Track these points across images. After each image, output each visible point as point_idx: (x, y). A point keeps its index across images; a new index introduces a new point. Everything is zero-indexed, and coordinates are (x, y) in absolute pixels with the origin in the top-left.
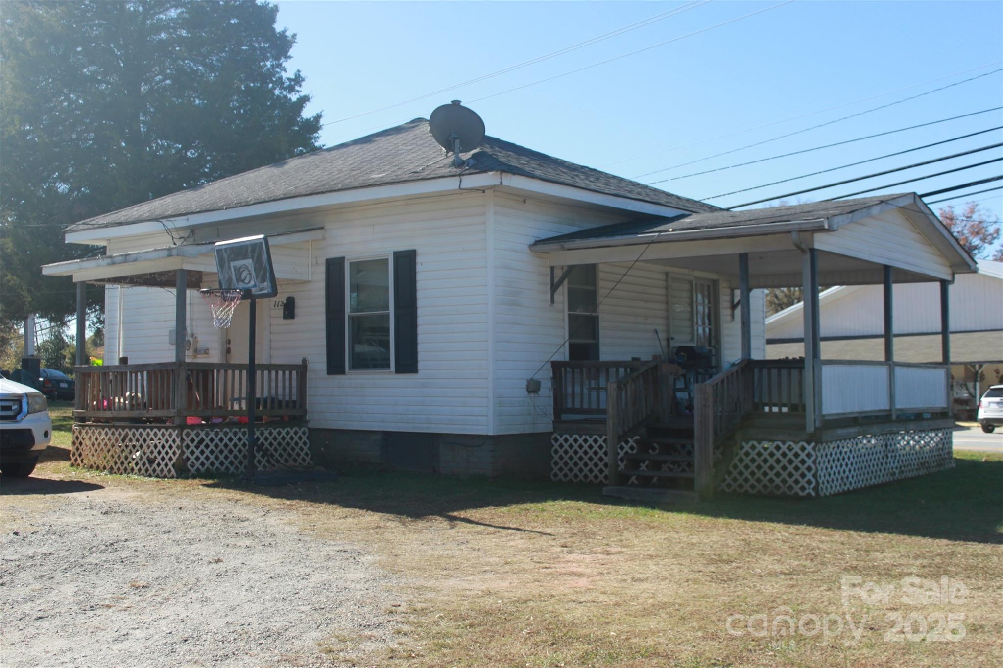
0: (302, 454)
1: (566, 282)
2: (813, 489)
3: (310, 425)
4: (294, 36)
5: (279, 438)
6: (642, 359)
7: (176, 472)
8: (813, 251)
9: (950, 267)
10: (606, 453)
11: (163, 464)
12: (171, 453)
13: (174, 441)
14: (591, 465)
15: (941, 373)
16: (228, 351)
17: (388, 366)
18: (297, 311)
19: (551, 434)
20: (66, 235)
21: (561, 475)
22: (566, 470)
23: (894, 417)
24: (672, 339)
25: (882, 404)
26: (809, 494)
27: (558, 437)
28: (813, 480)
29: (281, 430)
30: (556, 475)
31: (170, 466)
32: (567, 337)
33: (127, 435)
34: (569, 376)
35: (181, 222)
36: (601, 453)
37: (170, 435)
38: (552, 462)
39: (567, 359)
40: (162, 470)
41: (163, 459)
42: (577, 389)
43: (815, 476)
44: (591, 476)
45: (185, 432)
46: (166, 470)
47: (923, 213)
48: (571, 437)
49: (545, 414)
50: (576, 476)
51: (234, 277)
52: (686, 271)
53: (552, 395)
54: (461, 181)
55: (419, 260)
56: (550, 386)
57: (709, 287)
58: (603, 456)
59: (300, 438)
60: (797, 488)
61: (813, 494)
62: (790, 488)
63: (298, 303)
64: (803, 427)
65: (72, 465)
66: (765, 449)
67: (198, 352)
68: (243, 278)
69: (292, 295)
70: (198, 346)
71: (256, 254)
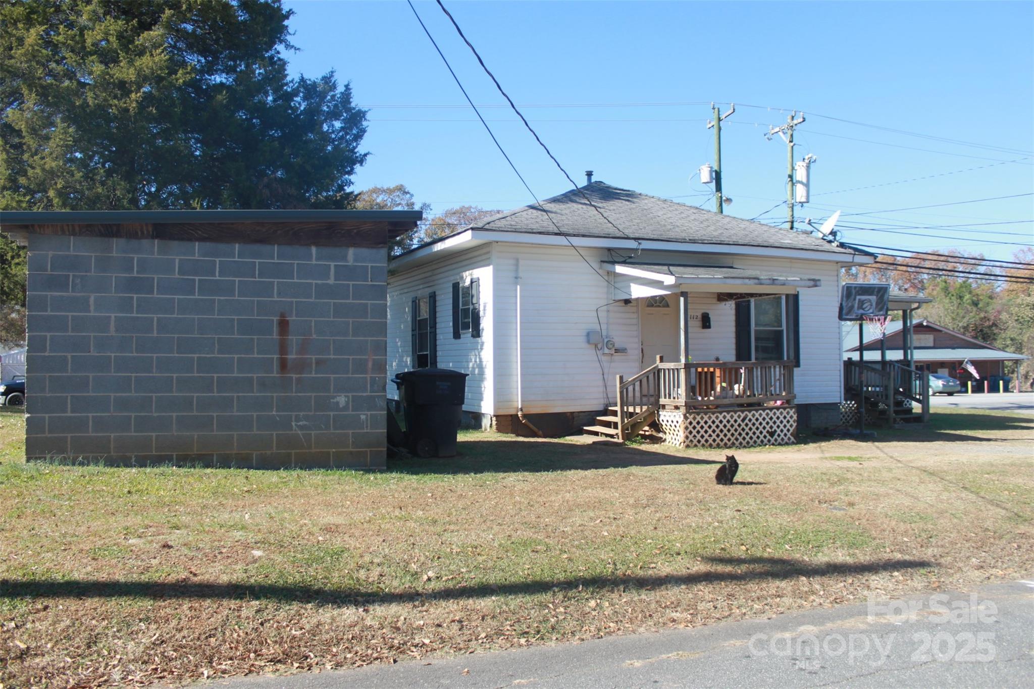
7: (795, 439)
11: (782, 435)
12: (788, 426)
13: (791, 417)
16: (642, 350)
18: (712, 323)
33: (747, 416)
37: (788, 413)
40: (783, 439)
41: (782, 431)
51: (856, 306)
55: (800, 298)
63: (711, 318)
67: (617, 351)
68: (864, 306)
69: (707, 311)
70: (617, 346)
71: (881, 294)
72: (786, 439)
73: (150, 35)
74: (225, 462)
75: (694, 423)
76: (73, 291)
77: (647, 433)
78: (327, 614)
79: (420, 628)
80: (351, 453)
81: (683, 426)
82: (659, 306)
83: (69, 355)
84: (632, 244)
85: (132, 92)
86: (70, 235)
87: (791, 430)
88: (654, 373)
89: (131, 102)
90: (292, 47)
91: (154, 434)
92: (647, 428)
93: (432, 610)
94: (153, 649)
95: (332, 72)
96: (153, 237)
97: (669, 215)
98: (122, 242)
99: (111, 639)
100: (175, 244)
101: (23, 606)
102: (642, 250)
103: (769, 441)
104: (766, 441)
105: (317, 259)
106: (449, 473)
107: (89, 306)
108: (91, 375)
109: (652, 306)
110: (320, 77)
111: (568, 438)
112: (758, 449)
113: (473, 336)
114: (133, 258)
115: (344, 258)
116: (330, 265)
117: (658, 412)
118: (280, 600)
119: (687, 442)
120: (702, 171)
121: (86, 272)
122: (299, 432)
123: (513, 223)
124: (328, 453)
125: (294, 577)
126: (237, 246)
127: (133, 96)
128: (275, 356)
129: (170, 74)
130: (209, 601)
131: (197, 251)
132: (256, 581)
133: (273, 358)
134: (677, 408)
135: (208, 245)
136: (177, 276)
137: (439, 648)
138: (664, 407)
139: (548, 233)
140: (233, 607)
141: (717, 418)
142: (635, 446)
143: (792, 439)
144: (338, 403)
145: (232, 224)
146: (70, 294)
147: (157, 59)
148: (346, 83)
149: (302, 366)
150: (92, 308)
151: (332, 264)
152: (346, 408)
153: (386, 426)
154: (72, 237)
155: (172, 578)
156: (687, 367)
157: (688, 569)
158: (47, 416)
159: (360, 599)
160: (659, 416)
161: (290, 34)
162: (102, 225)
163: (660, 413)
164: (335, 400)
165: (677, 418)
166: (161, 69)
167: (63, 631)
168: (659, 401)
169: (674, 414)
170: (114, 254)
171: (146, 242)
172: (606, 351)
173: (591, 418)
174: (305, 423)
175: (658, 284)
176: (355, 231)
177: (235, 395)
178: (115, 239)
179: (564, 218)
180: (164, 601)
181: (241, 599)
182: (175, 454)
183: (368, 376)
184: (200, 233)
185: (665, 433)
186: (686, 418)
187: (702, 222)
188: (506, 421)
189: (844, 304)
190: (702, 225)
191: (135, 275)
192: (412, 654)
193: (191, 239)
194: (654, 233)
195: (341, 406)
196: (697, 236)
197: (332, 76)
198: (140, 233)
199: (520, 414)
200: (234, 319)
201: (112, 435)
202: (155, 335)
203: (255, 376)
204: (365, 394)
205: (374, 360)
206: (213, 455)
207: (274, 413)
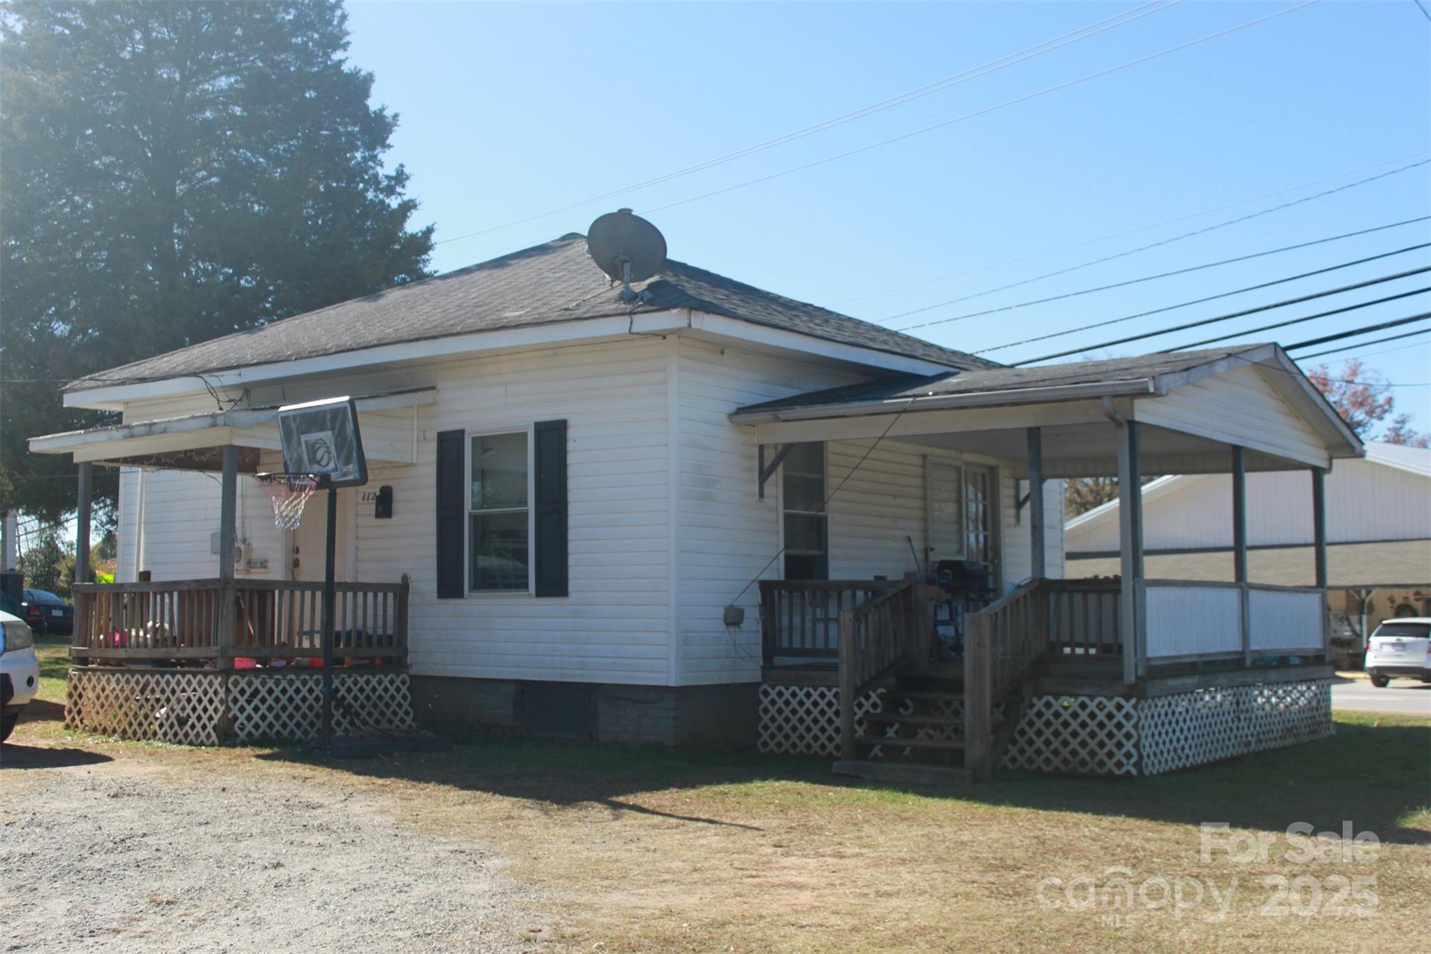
0: (401, 713)
1: (780, 468)
2: (1135, 765)
3: (413, 671)
4: (396, 116)
5: (368, 690)
6: (889, 578)
8: (1132, 424)
9: (1326, 449)
10: (837, 713)
11: (199, 726)
12: (211, 709)
13: (216, 693)
14: (816, 730)
15: (1314, 600)
16: (296, 563)
17: (526, 586)
18: (396, 507)
19: (759, 684)
20: (65, 397)
21: (772, 745)
22: (780, 737)
23: (1248, 663)
24: (932, 549)
25: (1232, 644)
26: (1128, 772)
27: (769, 689)
28: (1133, 751)
29: (371, 677)
30: (765, 744)
31: (210, 729)
32: (782, 546)
33: (147, 684)
34: (785, 601)
35: (231, 378)
36: (830, 713)
37: (211, 684)
38: (760, 726)
39: (782, 577)
40: (198, 735)
41: (199, 718)
42: (797, 620)
43: (1136, 746)
44: (816, 747)
45: (232, 679)
46: (203, 735)
47: (1286, 371)
48: (787, 689)
49: (751, 657)
50: (794, 746)
51: (305, 457)
52: (953, 453)
53: (760, 629)
54: (631, 322)
55: (571, 434)
56: (758, 616)
57: (983, 475)
58: (834, 717)
59: (398, 690)
60: (1110, 764)
61: (1134, 772)
62: (1102, 763)
63: (397, 495)
64: (1119, 676)
65: (67, 727)
66: (1066, 708)
67: (252, 565)
68: (318, 457)
69: (389, 483)
70: (253, 556)
71: (338, 424)
75: (80, 688)
81: (69, 692)
87: (215, 719)
103: (176, 734)
104: (171, 734)
119: (69, 720)
141: (108, 681)
143: (216, 737)
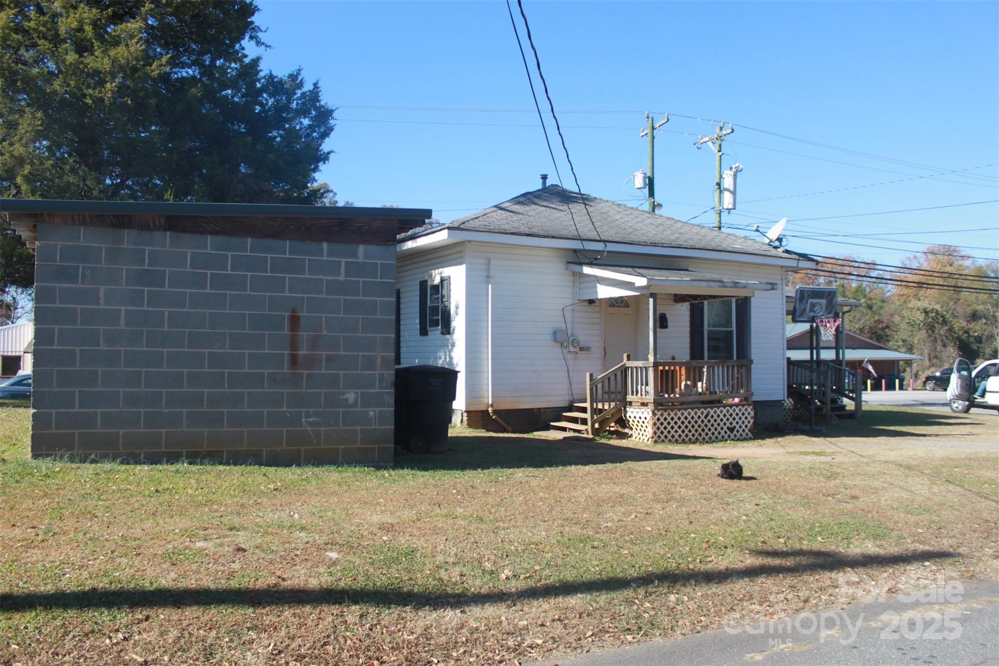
7: (752, 434)
11: (741, 431)
12: (746, 422)
13: (749, 414)
18: (669, 324)
33: (709, 412)
37: (746, 410)
40: (741, 435)
41: (740, 427)
51: (808, 308)
63: (668, 318)
65: (655, 442)
67: (581, 349)
68: (815, 309)
69: (664, 312)
70: (581, 344)
71: (830, 298)
72: (744, 435)
73: (127, 27)
74: (236, 459)
75: (662, 420)
76: (82, 283)
77: (612, 429)
78: (427, 617)
79: (526, 628)
80: (360, 449)
81: (651, 423)
82: (620, 307)
83: (78, 349)
84: (599, 247)
85: (106, 82)
86: (80, 225)
87: (749, 426)
88: (622, 371)
89: (107, 92)
90: (263, 44)
91: (164, 431)
92: (613, 424)
93: (526, 609)
94: (274, 660)
95: (299, 70)
96: (165, 230)
97: (627, 219)
98: (134, 233)
99: (226, 650)
100: (187, 237)
101: (123, 617)
102: (608, 252)
103: (729, 436)
104: (726, 436)
105: (328, 256)
106: (457, 469)
107: (99, 299)
108: (100, 370)
109: (613, 306)
110: (287, 74)
111: (535, 433)
112: (721, 444)
113: (442, 333)
114: (145, 250)
115: (355, 255)
116: (341, 261)
117: (625, 408)
118: (378, 604)
119: (656, 437)
120: (636, 177)
121: (96, 263)
122: (309, 429)
123: (486, 223)
124: (337, 449)
125: (380, 580)
126: (249, 240)
127: (108, 85)
128: (286, 352)
129: (144, 66)
130: (308, 607)
131: (209, 244)
132: (346, 584)
133: (284, 354)
134: (644, 404)
135: (220, 239)
136: (189, 270)
137: (554, 649)
138: (630, 403)
139: (520, 234)
140: (335, 612)
141: (682, 414)
142: (604, 441)
143: (750, 434)
144: (347, 399)
145: (245, 218)
146: (80, 286)
147: (132, 49)
148: (315, 81)
149: (312, 362)
150: (102, 300)
151: (343, 261)
152: (355, 404)
153: (393, 423)
154: (82, 228)
155: (261, 584)
156: (656, 365)
157: (742, 562)
158: (54, 411)
159: (451, 600)
160: (626, 412)
161: (261, 31)
162: (113, 215)
163: (627, 409)
164: (344, 397)
165: (646, 415)
166: (137, 59)
167: (175, 642)
168: (626, 398)
169: (642, 410)
170: (125, 246)
171: (157, 234)
172: (572, 349)
173: (557, 414)
174: (314, 419)
175: (629, 286)
176: (366, 228)
177: (246, 391)
178: (126, 231)
179: (532, 219)
180: (264, 608)
181: (340, 603)
182: (184, 451)
183: (377, 372)
184: (213, 226)
185: (632, 429)
186: (654, 414)
187: (657, 227)
188: (476, 417)
189: (797, 307)
190: (658, 230)
191: (146, 267)
192: (531, 655)
193: (203, 232)
194: (618, 235)
195: (350, 403)
196: (657, 239)
197: (298, 74)
198: (151, 224)
199: (490, 410)
200: (245, 314)
201: (121, 431)
202: (166, 329)
203: (266, 372)
204: (373, 391)
205: (383, 357)
206: (223, 452)
207: (284, 409)
